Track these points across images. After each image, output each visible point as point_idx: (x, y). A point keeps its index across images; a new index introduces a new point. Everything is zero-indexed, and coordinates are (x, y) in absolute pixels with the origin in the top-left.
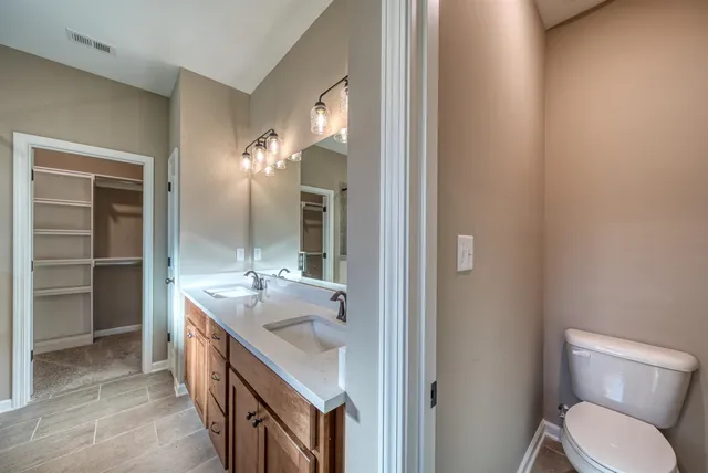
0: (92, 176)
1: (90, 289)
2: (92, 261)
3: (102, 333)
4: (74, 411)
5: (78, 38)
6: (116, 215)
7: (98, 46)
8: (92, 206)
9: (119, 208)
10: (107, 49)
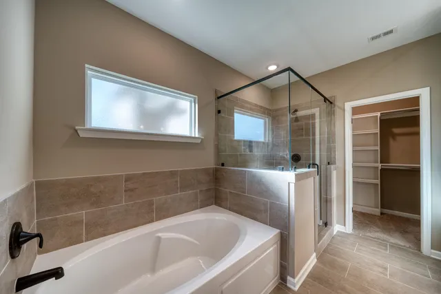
0: (379, 114)
1: (378, 182)
2: (379, 165)
3: (386, 211)
4: (375, 250)
5: (373, 38)
6: (394, 136)
7: (386, 34)
8: (379, 132)
9: (396, 131)
10: (391, 32)
